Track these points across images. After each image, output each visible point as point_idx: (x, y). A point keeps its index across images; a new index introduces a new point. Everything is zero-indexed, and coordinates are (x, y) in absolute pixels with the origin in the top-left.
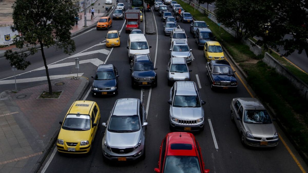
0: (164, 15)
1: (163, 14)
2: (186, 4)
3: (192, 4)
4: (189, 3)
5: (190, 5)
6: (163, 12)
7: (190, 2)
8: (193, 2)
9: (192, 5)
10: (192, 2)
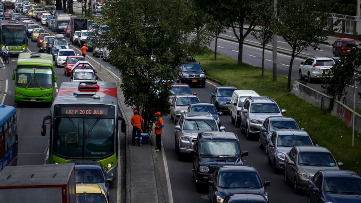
0: (220, 182)
1: (216, 179)
2: (312, 111)
3: (341, 109)
4: (327, 105)
5: (334, 113)
6: (213, 170)
7: (332, 101)
8: (344, 101)
9: (342, 116)
10: (341, 103)
